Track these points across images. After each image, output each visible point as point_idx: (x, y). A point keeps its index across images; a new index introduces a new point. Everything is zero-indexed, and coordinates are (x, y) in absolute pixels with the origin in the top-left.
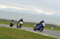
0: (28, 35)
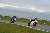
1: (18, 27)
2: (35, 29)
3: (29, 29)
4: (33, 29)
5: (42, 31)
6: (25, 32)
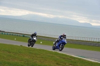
0: (62, 60)
1: (51, 55)
2: (85, 60)
4: (80, 59)
6: (64, 65)
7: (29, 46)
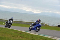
0: (16, 34)
3: (22, 34)
4: (26, 33)
5: (38, 36)
6: (17, 37)
7: (6, 27)
